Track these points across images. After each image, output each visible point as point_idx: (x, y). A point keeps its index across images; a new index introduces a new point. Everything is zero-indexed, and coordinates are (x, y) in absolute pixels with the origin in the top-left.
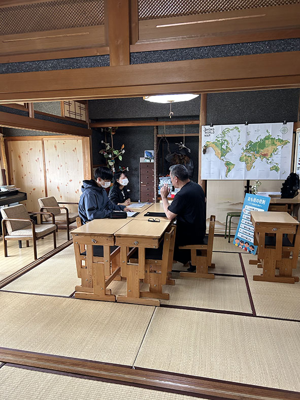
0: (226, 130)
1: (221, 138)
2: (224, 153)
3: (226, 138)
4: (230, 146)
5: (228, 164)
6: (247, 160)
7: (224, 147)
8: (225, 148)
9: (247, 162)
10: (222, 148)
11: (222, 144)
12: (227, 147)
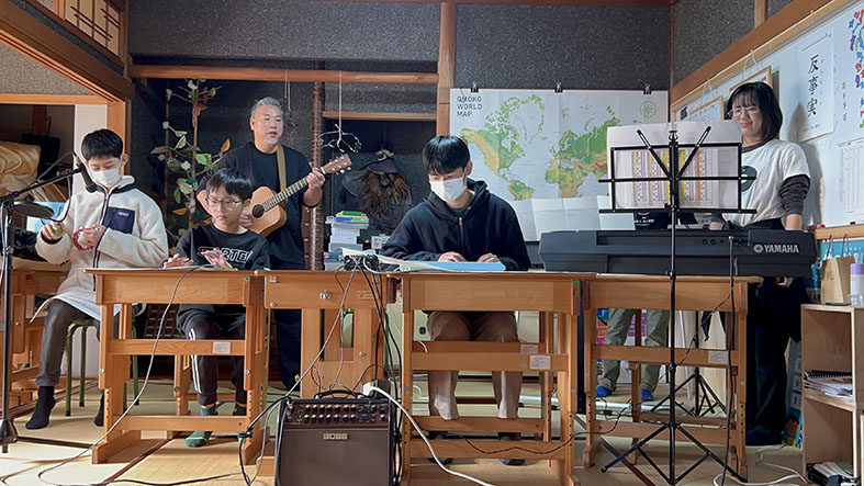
0: (511, 102)
1: (497, 122)
2: (506, 159)
3: (512, 122)
4: (520, 142)
5: (517, 188)
6: (561, 179)
7: (506, 144)
8: (509, 146)
9: (562, 183)
10: (501, 147)
11: (501, 136)
12: (513, 143)
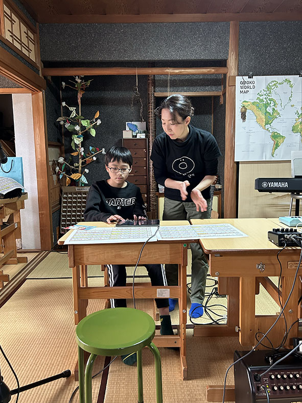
0: (273, 84)
1: (264, 97)
2: (269, 119)
3: (273, 96)
4: (278, 108)
5: (275, 136)
6: (301, 130)
7: (269, 110)
8: (271, 111)
10: (267, 112)
11: (267, 105)
12: (274, 109)
